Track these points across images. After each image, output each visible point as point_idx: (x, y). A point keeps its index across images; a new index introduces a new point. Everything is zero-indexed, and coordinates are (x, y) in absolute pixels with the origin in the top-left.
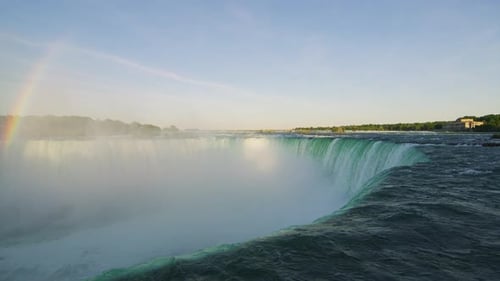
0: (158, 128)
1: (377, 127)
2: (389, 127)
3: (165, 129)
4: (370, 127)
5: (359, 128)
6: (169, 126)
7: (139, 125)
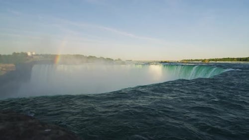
0: (112, 60)
1: (233, 59)
2: (240, 59)
3: (116, 60)
4: (228, 59)
5: (220, 60)
6: (117, 59)
7: (103, 58)
